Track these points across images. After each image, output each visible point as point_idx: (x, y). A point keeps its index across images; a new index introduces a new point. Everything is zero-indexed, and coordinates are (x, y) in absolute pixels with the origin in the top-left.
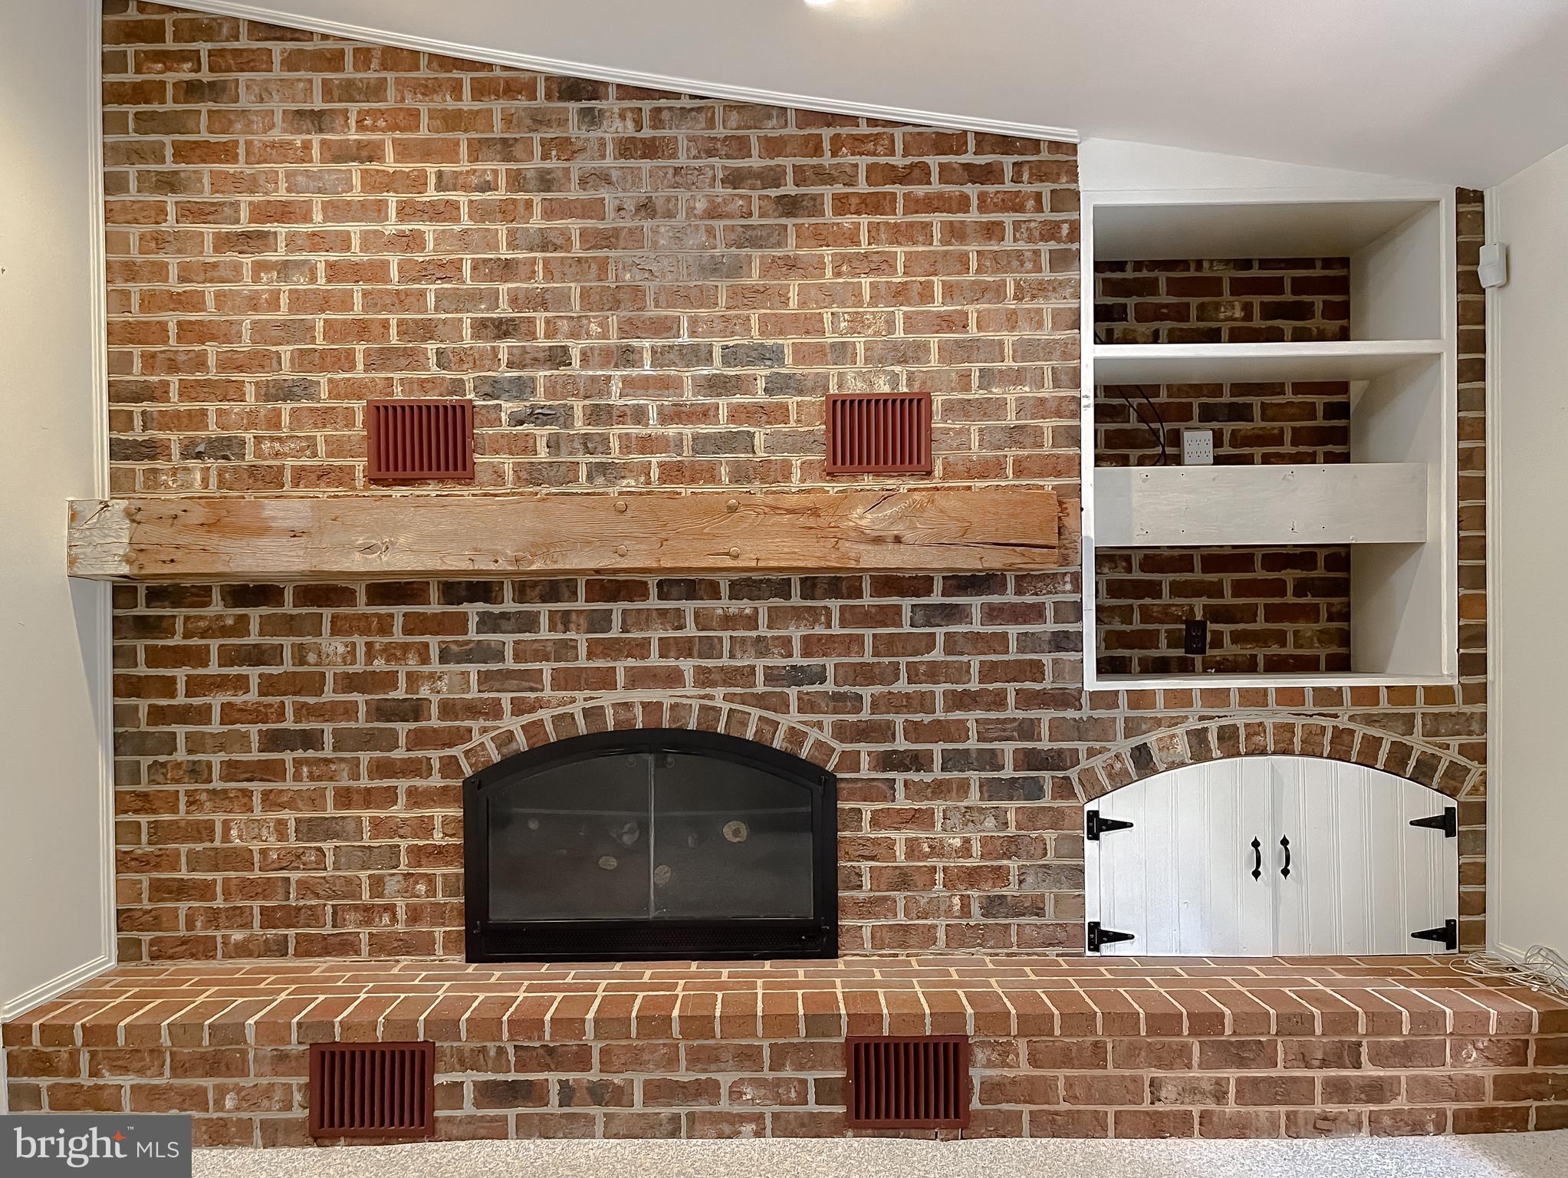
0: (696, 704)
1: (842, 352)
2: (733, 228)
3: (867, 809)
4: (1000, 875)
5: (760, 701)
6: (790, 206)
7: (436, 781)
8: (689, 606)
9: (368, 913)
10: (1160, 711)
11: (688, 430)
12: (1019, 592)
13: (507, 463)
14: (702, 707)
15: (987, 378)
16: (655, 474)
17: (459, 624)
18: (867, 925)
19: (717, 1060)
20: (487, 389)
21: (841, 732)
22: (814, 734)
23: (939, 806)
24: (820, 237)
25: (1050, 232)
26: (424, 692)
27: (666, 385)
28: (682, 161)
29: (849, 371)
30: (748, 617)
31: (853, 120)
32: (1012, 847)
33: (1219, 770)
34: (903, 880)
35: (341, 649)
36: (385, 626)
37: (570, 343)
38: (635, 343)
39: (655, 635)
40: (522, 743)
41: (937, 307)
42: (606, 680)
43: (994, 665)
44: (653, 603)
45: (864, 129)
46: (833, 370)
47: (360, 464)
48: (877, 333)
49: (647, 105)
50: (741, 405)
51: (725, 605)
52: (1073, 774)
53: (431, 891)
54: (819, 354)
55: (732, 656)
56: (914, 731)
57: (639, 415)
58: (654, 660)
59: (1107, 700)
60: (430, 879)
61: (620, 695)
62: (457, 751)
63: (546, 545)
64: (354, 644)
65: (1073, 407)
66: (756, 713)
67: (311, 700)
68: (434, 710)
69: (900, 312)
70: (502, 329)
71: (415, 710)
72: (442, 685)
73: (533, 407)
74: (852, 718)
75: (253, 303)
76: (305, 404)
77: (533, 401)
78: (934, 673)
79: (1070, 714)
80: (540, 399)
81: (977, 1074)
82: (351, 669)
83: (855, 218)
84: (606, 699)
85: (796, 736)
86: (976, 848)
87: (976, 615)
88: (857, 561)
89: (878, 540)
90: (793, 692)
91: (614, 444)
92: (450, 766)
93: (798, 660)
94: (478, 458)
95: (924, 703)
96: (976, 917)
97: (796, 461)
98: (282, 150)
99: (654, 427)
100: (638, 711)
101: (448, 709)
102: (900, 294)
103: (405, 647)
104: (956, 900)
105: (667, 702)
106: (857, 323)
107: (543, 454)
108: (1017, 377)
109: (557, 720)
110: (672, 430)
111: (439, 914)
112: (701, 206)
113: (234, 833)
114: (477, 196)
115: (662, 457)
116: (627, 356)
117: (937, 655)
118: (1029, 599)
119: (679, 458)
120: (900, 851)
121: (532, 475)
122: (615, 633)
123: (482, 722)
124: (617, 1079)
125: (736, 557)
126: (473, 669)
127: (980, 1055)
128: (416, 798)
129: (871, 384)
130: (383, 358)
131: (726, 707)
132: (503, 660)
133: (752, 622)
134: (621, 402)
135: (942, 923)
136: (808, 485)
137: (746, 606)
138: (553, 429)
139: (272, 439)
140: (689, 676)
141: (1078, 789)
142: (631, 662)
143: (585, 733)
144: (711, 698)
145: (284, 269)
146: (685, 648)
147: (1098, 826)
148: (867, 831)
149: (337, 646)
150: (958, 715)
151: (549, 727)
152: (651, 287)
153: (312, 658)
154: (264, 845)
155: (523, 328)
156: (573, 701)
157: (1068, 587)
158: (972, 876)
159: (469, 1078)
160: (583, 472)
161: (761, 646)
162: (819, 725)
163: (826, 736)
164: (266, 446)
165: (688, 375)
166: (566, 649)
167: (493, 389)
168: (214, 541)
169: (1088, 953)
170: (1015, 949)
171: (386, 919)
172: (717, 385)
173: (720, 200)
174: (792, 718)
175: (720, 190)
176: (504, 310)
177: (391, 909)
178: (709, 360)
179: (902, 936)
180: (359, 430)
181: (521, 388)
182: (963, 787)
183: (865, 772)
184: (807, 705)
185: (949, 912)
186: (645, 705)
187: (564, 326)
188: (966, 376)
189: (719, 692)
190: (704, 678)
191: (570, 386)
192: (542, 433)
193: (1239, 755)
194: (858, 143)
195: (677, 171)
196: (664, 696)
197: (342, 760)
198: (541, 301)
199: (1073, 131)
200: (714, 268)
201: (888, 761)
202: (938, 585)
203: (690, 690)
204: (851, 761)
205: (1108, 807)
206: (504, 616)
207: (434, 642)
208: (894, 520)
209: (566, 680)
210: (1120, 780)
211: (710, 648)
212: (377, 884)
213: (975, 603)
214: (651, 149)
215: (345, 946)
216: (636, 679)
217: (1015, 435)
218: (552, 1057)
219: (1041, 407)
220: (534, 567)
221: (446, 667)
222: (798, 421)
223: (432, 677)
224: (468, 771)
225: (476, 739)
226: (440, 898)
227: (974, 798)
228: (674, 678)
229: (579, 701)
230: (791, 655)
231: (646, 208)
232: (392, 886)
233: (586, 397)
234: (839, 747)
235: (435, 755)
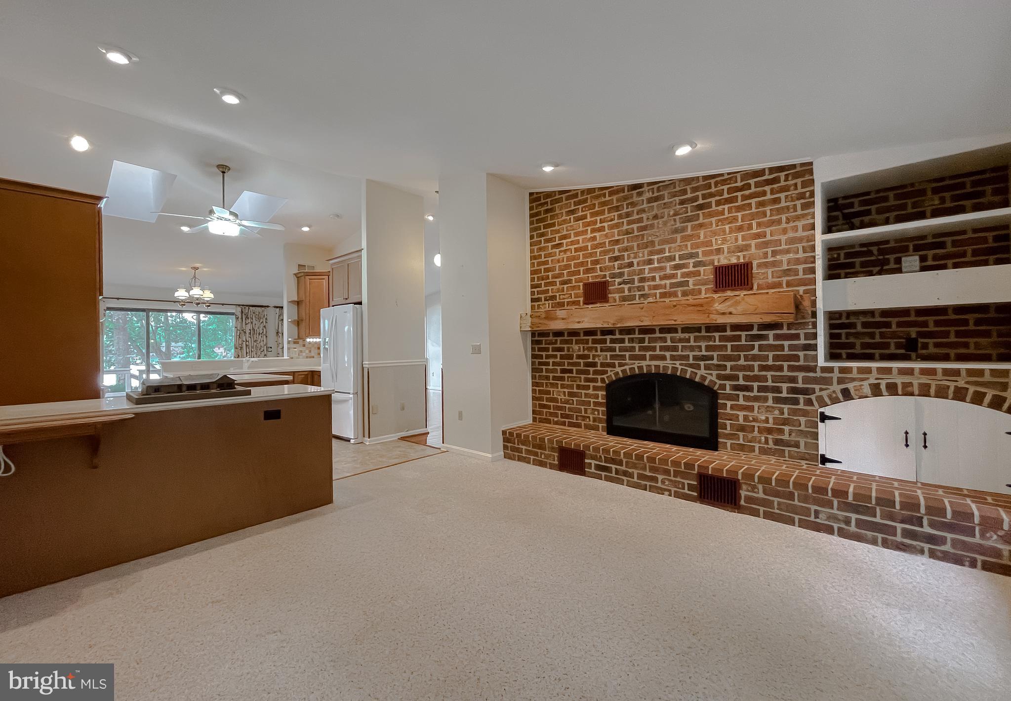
0: (670, 366)
1: (719, 251)
2: (682, 218)
3: (729, 403)
4: (781, 431)
5: (691, 366)
6: (701, 207)
7: (599, 384)
8: (668, 336)
9: (584, 418)
10: (855, 374)
11: (668, 282)
12: (789, 329)
13: (617, 296)
14: (673, 367)
15: (774, 253)
16: (658, 296)
17: (605, 341)
18: (729, 442)
19: (658, 471)
20: (612, 276)
21: (719, 377)
22: (709, 378)
23: (756, 405)
24: (711, 215)
25: (801, 196)
26: (597, 360)
27: (662, 269)
28: (666, 200)
29: (722, 257)
30: (687, 339)
31: (722, 175)
32: (786, 422)
33: (886, 401)
34: (742, 428)
35: (577, 348)
36: (587, 342)
37: (634, 260)
38: (652, 257)
39: (658, 345)
40: (621, 375)
41: (755, 231)
42: (643, 358)
43: (778, 355)
44: (658, 335)
45: (726, 177)
46: (716, 258)
47: (581, 299)
48: (731, 243)
49: (656, 186)
50: (685, 272)
51: (680, 335)
52: (813, 397)
53: (599, 414)
54: (710, 253)
55: (682, 351)
56: (746, 378)
57: (653, 279)
58: (658, 352)
59: (830, 370)
60: (598, 411)
61: (648, 362)
62: (605, 376)
63: (621, 320)
64: (580, 347)
65: (812, 260)
66: (690, 370)
67: (571, 361)
68: (599, 365)
69: (740, 235)
70: (616, 259)
71: (594, 365)
72: (601, 358)
73: (624, 280)
74: (723, 372)
75: (559, 261)
76: (570, 285)
77: (624, 278)
78: (755, 358)
79: (811, 374)
80: (626, 277)
81: (743, 493)
82: (580, 353)
83: (723, 207)
84: (644, 363)
85: (704, 378)
86: (771, 421)
87: (771, 337)
89: (724, 314)
90: (702, 363)
91: (646, 288)
92: (603, 380)
93: (704, 353)
94: (610, 295)
95: (751, 368)
96: (771, 445)
97: (703, 288)
98: (565, 222)
99: (658, 282)
100: (653, 368)
101: (602, 365)
102: (740, 229)
103: (592, 348)
104: (763, 438)
105: (661, 366)
106: (724, 241)
107: (627, 293)
108: (788, 251)
109: (630, 369)
110: (663, 282)
111: (600, 421)
112: (672, 213)
113: (555, 393)
114: (610, 223)
115: (661, 291)
116: (650, 262)
117: (755, 351)
118: (793, 332)
119: (665, 290)
120: (741, 419)
121: (624, 299)
122: (646, 344)
123: (611, 369)
124: (630, 470)
125: (675, 321)
126: (608, 354)
127: (744, 487)
128: (595, 388)
129: (730, 260)
130: (587, 271)
131: (680, 367)
132: (615, 351)
133: (688, 340)
134: (648, 275)
135: (757, 445)
136: (707, 296)
137: (686, 335)
138: (630, 285)
139: (562, 295)
140: (668, 357)
141: (815, 403)
142: (651, 353)
143: (638, 373)
144: (676, 364)
145: (565, 251)
146: (667, 349)
147: (824, 418)
148: (728, 410)
149: (576, 347)
150: (764, 373)
151: (628, 371)
152: (657, 240)
153: (571, 350)
154: (561, 397)
155: (621, 257)
156: (635, 364)
157: (810, 327)
158: (769, 431)
159: (593, 462)
160: (637, 297)
161: (692, 349)
162: (711, 374)
163: (714, 378)
164: (561, 296)
165: (668, 265)
166: (633, 349)
167: (613, 276)
168: (546, 322)
169: (820, 465)
170: (787, 459)
171: (588, 420)
172: (677, 267)
173: (678, 210)
174: (702, 372)
175: (678, 207)
176: (617, 254)
177: (589, 417)
178: (674, 260)
179: (742, 448)
180: (581, 291)
181: (621, 275)
182: (766, 399)
183: (728, 391)
184: (707, 367)
185: (760, 442)
186: (655, 366)
187: (632, 255)
188: (767, 253)
189: (678, 363)
190: (673, 358)
191: (633, 273)
192: (626, 287)
193: (898, 395)
194: (724, 182)
195: (665, 204)
196: (661, 363)
197: (578, 377)
198: (626, 249)
199: (809, 158)
200: (676, 231)
201: (736, 388)
202: (756, 327)
203: (669, 361)
204: (723, 387)
205: (828, 411)
206: (617, 339)
207: (599, 346)
208: (729, 306)
209: (633, 358)
210: (835, 401)
211: (675, 349)
212: (586, 410)
213: (771, 333)
214: (656, 199)
215: (578, 426)
216: (653, 358)
217: (787, 272)
218: (613, 461)
219: (798, 261)
220: (618, 326)
221: (602, 353)
222: (704, 275)
223: (599, 356)
224: (607, 382)
225: (609, 373)
226: (601, 416)
227: (770, 403)
228: (663, 358)
229: (636, 364)
230: (701, 351)
231: (656, 217)
232: (589, 411)
233: (638, 275)
234: (719, 382)
235: (599, 377)
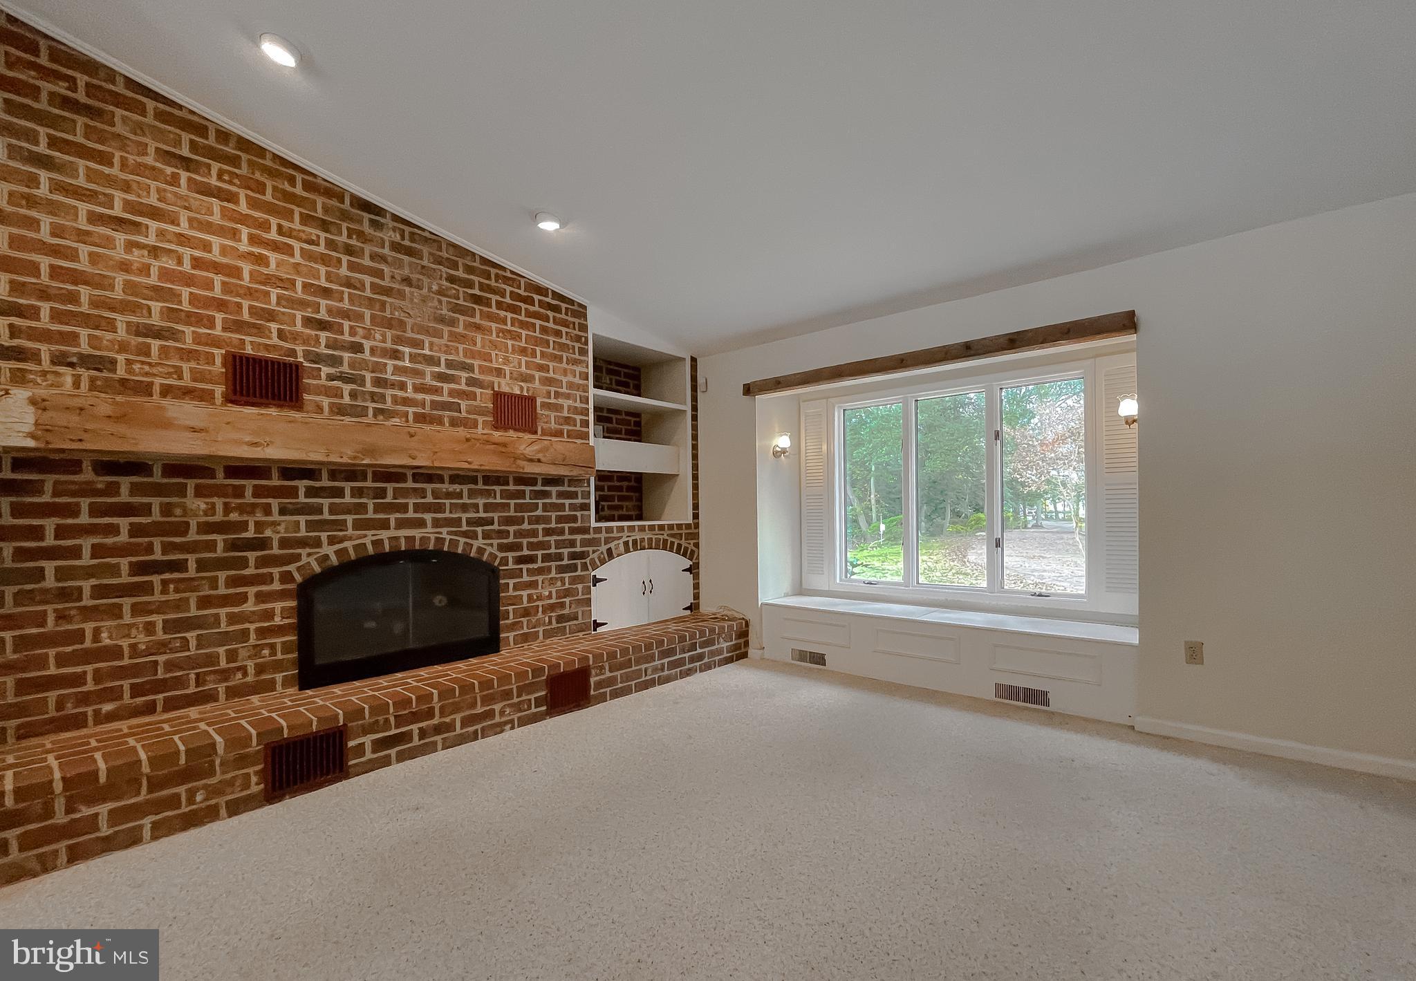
0: (432, 537)
1: (499, 372)
2: (450, 303)
3: (511, 582)
4: (562, 605)
5: (465, 534)
6: (477, 300)
7: (276, 586)
8: (429, 487)
9: (225, 675)
10: (615, 534)
11: (428, 398)
12: (569, 486)
13: (326, 402)
14: (437, 538)
15: (557, 395)
16: (411, 417)
17: (293, 492)
18: (511, 635)
19: (494, 699)
20: (311, 357)
21: (502, 548)
22: (489, 549)
23: (540, 578)
24: (491, 317)
25: (578, 339)
26: (268, 533)
27: (418, 373)
28: (425, 262)
29: (503, 382)
30: (458, 493)
31: (504, 269)
32: (567, 593)
33: (634, 555)
34: (526, 613)
35: (203, 506)
36: (239, 492)
37: (364, 341)
38: (400, 348)
39: (411, 502)
40: (334, 560)
41: (538, 360)
42: (385, 525)
43: (561, 516)
44: (410, 484)
45: (508, 274)
46: (496, 380)
47: (219, 390)
48: (514, 367)
49: (407, 229)
50: (454, 389)
51: (446, 487)
52: (588, 560)
53: (273, 653)
54: (490, 371)
55: (451, 512)
56: (531, 546)
57: (402, 386)
58: (411, 514)
59: (598, 530)
60: (272, 647)
61: (392, 533)
62: (291, 568)
64: (213, 505)
65: (586, 412)
66: (462, 540)
67: (177, 540)
68: (275, 544)
69: (524, 359)
70: (323, 325)
71: (262, 544)
72: (281, 528)
73: (341, 372)
74: (505, 541)
75: (125, 267)
76: (170, 343)
77: (341, 369)
78: (538, 520)
79: (586, 536)
80: (345, 368)
81: (593, 680)
82: (210, 519)
83: (505, 313)
84: (384, 535)
85: (481, 551)
86: (554, 595)
87: (554, 495)
88: (523, 469)
89: (531, 460)
90: (479, 530)
91: (389, 399)
92: (286, 577)
93: (482, 515)
94: (306, 397)
95: (534, 533)
96: (554, 625)
97: (481, 420)
98: (154, 173)
99: (410, 393)
100: (403, 541)
101: (284, 543)
102: (523, 351)
103: (254, 506)
104: (547, 619)
105: (418, 536)
106: (507, 361)
107: (347, 399)
108: (568, 396)
109: (355, 547)
110: (420, 396)
111: (278, 666)
112: (435, 288)
113: (104, 635)
114: (306, 246)
115: (414, 409)
116: (396, 355)
117: (539, 512)
118: (573, 489)
119: (423, 411)
120: (525, 599)
121: (340, 410)
122: (389, 499)
123: (308, 550)
124: (447, 720)
125: (470, 463)
126: (302, 519)
127: (593, 672)
128: (261, 597)
129: (512, 390)
130: (239, 326)
131: (448, 537)
132: (322, 513)
133: (460, 496)
134: (393, 378)
135: (541, 629)
136: (485, 432)
137: (457, 487)
138: (354, 386)
139: (143, 363)
140: (429, 523)
141: (590, 567)
142: (398, 515)
143: (373, 553)
144: (441, 533)
145: (155, 251)
146: (427, 508)
147: (596, 581)
148: (511, 593)
149: (201, 504)
150: (547, 538)
151: (351, 552)
152: (409, 322)
153: (178, 511)
154: (133, 641)
155: (336, 327)
156: (365, 536)
157: (586, 485)
158: (552, 607)
159: (367, 740)
160: (371, 412)
161: (464, 508)
162: (491, 545)
163: (494, 550)
164: (137, 367)
165: (429, 370)
166: (362, 508)
167: (317, 358)
169: (593, 633)
170: (568, 636)
171: (239, 675)
172: (442, 377)
173: (444, 287)
174: (479, 542)
175: (444, 283)
176: (323, 315)
177: (243, 670)
178: (439, 365)
179: (526, 638)
180: (218, 367)
181: (335, 361)
182: (549, 571)
183: (511, 566)
184: (486, 536)
185: (544, 624)
186: (406, 537)
187: (360, 331)
188: (549, 393)
189: (444, 530)
190: (437, 523)
191: (364, 365)
192: (347, 388)
193: (638, 550)
194: (506, 280)
195: (423, 267)
196: (417, 533)
197: (203, 578)
198: (346, 315)
199: (588, 302)
200: (441, 320)
201: (521, 560)
202: (540, 482)
203: (429, 529)
204: (504, 561)
205: (599, 573)
206: (322, 488)
207: (275, 503)
208: (539, 451)
209: (360, 525)
210: (603, 562)
211: (439, 508)
212: (232, 656)
213: (554, 490)
214: (410, 252)
215: (210, 697)
216: (401, 524)
217: (568, 420)
218: (415, 717)
219: (576, 410)
221: (283, 518)
222: (481, 401)
223: (275, 524)
224: (298, 578)
225: (304, 560)
226: (279, 656)
227: (553, 574)
228: (421, 524)
229: (368, 538)
230: (478, 512)
231: (407, 281)
232: (243, 653)
233: (373, 372)
234: (500, 555)
235: (276, 571)
